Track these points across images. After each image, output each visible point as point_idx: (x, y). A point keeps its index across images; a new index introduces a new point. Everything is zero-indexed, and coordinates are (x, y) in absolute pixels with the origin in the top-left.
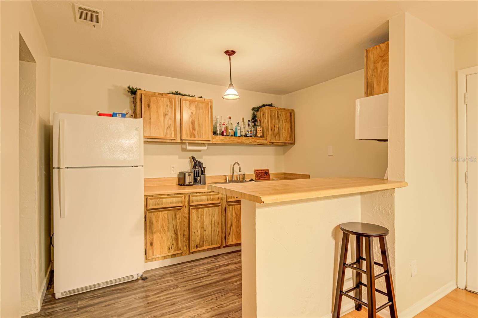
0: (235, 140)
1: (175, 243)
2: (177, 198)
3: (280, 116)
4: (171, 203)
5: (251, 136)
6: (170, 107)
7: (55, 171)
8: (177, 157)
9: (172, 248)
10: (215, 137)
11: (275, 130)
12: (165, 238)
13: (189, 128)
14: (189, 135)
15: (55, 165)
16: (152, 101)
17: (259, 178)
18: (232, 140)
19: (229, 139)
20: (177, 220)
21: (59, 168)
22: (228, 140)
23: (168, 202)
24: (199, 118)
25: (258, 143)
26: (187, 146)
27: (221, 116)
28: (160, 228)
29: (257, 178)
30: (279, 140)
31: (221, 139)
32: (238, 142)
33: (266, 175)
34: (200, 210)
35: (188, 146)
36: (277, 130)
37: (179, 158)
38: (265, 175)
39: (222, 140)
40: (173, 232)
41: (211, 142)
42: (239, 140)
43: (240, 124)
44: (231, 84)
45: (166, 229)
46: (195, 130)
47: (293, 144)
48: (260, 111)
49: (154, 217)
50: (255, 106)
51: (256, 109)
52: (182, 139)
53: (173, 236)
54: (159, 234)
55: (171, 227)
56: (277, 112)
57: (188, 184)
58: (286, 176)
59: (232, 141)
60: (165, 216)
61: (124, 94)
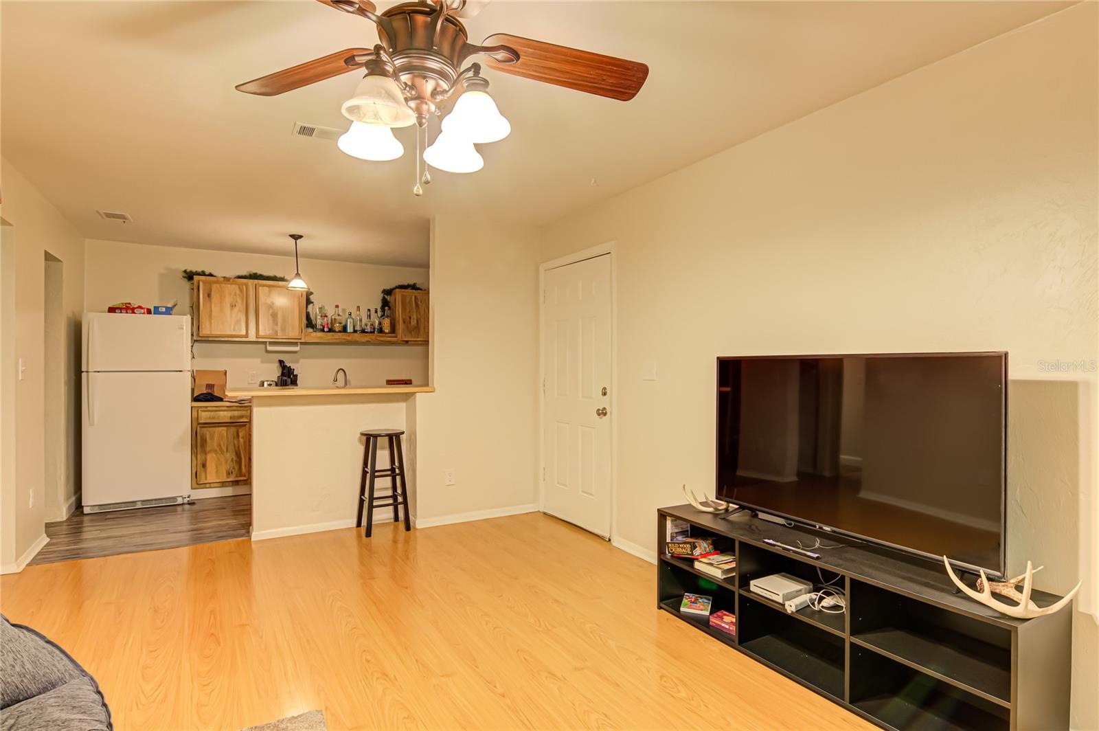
0: (343, 337)
1: (237, 468)
3: (419, 303)
5: (371, 332)
6: (239, 296)
7: (84, 375)
8: (259, 360)
9: (232, 473)
10: (311, 333)
11: (410, 323)
12: (223, 460)
13: (270, 322)
15: (84, 368)
16: (213, 289)
19: (334, 336)
20: (240, 439)
21: (87, 372)
22: (332, 337)
25: (385, 341)
26: (269, 346)
28: (216, 447)
30: (418, 337)
32: (347, 340)
36: (414, 322)
37: (262, 362)
39: (321, 338)
40: (234, 453)
41: (302, 341)
42: (348, 338)
43: (353, 316)
44: (298, 275)
45: (224, 449)
46: (277, 325)
48: (394, 294)
49: (208, 433)
50: (388, 287)
51: (388, 292)
52: (257, 337)
53: (235, 458)
54: (214, 455)
55: (231, 447)
56: (415, 297)
59: (337, 339)
60: (223, 434)
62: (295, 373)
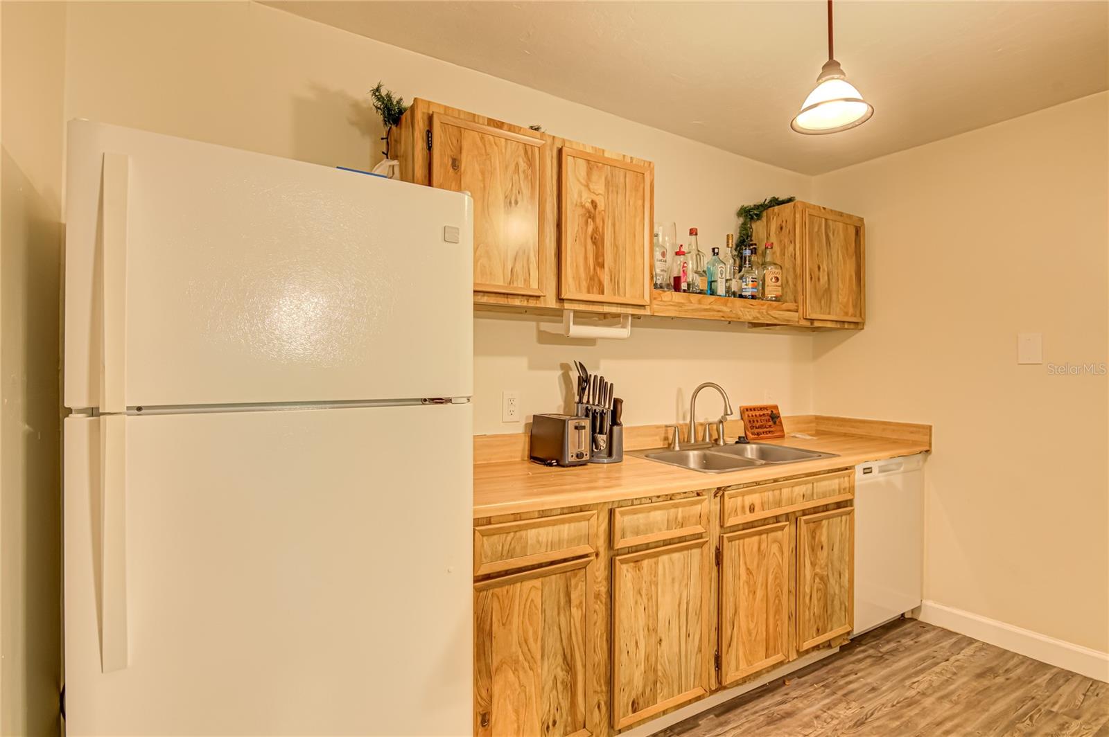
0: (715, 307)
1: (565, 704)
2: (572, 525)
3: (831, 235)
4: (553, 545)
5: (753, 297)
6: (526, 177)
7: (75, 430)
8: (523, 362)
9: (554, 723)
10: (660, 294)
11: (819, 279)
12: (532, 690)
13: (586, 258)
14: (584, 284)
15: (75, 394)
16: (466, 145)
17: (758, 434)
18: (708, 307)
19: (700, 302)
20: (574, 610)
21: (94, 412)
22: (696, 306)
23: (545, 540)
24: (614, 225)
25: (776, 318)
26: (571, 323)
27: (675, 224)
28: (515, 648)
29: (753, 434)
30: (829, 314)
31: (677, 301)
32: (721, 314)
33: (775, 423)
34: (645, 563)
35: (574, 324)
36: (824, 279)
37: (532, 366)
38: (771, 423)
39: (680, 305)
40: (560, 659)
41: (647, 312)
42: (725, 309)
43: (721, 256)
44: (831, 66)
45: (536, 649)
46: (602, 266)
47: (858, 325)
48: (764, 219)
49: (496, 605)
50: (750, 202)
51: (750, 214)
52: (564, 296)
53: (561, 674)
54: (511, 675)
55: (553, 643)
56: (826, 220)
57: (574, 459)
58: (822, 428)
59: (705, 310)
60: (532, 600)
61: (352, 123)
62: (615, 396)
